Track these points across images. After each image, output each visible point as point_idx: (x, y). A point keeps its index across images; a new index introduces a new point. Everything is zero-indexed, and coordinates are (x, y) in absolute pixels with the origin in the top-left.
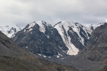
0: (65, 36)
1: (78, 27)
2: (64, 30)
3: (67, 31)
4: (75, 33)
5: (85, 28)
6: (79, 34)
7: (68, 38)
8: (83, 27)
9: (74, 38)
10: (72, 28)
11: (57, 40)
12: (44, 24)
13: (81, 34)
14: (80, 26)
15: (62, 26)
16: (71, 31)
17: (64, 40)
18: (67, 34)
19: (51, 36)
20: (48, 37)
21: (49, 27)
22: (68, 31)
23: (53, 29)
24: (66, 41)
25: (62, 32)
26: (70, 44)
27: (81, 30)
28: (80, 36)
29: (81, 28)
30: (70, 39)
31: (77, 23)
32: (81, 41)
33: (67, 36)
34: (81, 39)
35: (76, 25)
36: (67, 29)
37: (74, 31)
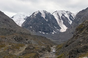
0: (59, 20)
1: (68, 14)
2: (59, 16)
3: (60, 17)
4: (66, 18)
5: (73, 14)
6: (69, 18)
7: (61, 21)
8: (71, 14)
9: (65, 21)
10: (64, 14)
11: (54, 22)
12: (45, 12)
13: (70, 18)
14: (69, 13)
15: (58, 13)
16: (63, 16)
17: (58, 22)
18: (61, 18)
19: (49, 20)
20: (47, 20)
21: (48, 14)
22: (62, 17)
23: (51, 15)
24: (60, 23)
25: (58, 17)
26: (62, 25)
27: (70, 16)
28: (69, 19)
29: (70, 14)
30: (62, 21)
31: (67, 11)
32: (70, 23)
33: (60, 20)
34: (70, 22)
35: (67, 12)
36: (61, 15)
37: (65, 17)
